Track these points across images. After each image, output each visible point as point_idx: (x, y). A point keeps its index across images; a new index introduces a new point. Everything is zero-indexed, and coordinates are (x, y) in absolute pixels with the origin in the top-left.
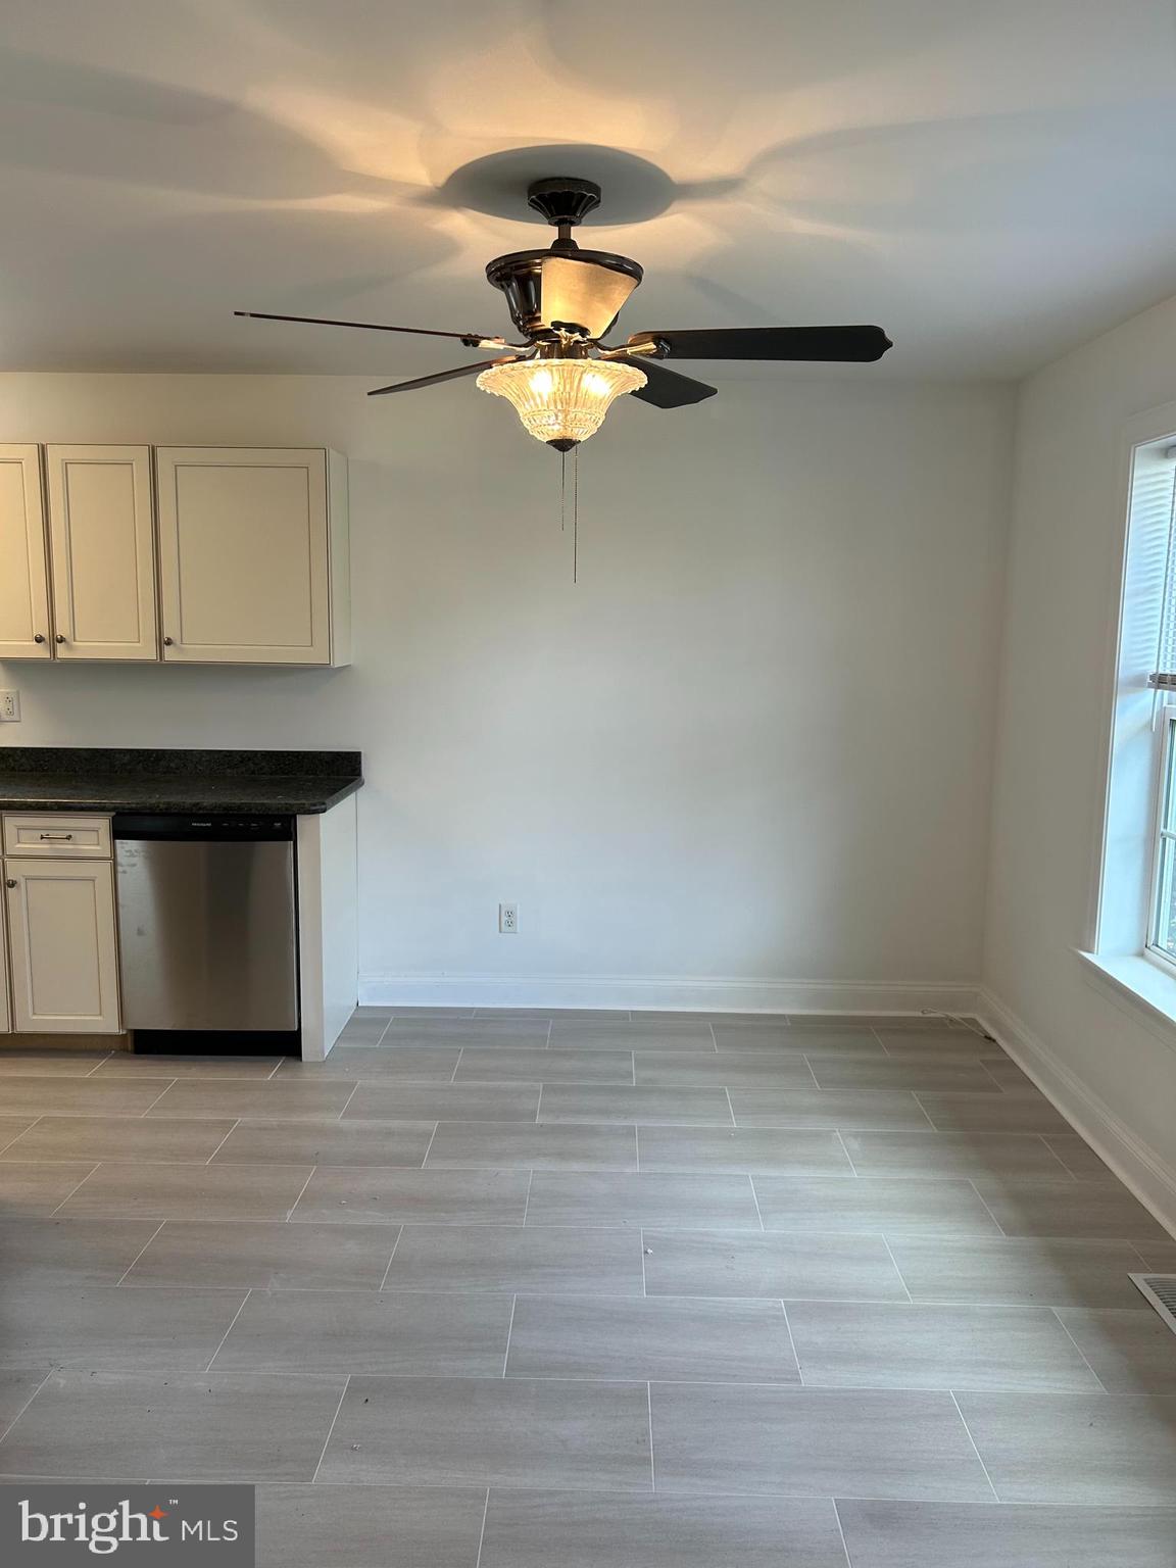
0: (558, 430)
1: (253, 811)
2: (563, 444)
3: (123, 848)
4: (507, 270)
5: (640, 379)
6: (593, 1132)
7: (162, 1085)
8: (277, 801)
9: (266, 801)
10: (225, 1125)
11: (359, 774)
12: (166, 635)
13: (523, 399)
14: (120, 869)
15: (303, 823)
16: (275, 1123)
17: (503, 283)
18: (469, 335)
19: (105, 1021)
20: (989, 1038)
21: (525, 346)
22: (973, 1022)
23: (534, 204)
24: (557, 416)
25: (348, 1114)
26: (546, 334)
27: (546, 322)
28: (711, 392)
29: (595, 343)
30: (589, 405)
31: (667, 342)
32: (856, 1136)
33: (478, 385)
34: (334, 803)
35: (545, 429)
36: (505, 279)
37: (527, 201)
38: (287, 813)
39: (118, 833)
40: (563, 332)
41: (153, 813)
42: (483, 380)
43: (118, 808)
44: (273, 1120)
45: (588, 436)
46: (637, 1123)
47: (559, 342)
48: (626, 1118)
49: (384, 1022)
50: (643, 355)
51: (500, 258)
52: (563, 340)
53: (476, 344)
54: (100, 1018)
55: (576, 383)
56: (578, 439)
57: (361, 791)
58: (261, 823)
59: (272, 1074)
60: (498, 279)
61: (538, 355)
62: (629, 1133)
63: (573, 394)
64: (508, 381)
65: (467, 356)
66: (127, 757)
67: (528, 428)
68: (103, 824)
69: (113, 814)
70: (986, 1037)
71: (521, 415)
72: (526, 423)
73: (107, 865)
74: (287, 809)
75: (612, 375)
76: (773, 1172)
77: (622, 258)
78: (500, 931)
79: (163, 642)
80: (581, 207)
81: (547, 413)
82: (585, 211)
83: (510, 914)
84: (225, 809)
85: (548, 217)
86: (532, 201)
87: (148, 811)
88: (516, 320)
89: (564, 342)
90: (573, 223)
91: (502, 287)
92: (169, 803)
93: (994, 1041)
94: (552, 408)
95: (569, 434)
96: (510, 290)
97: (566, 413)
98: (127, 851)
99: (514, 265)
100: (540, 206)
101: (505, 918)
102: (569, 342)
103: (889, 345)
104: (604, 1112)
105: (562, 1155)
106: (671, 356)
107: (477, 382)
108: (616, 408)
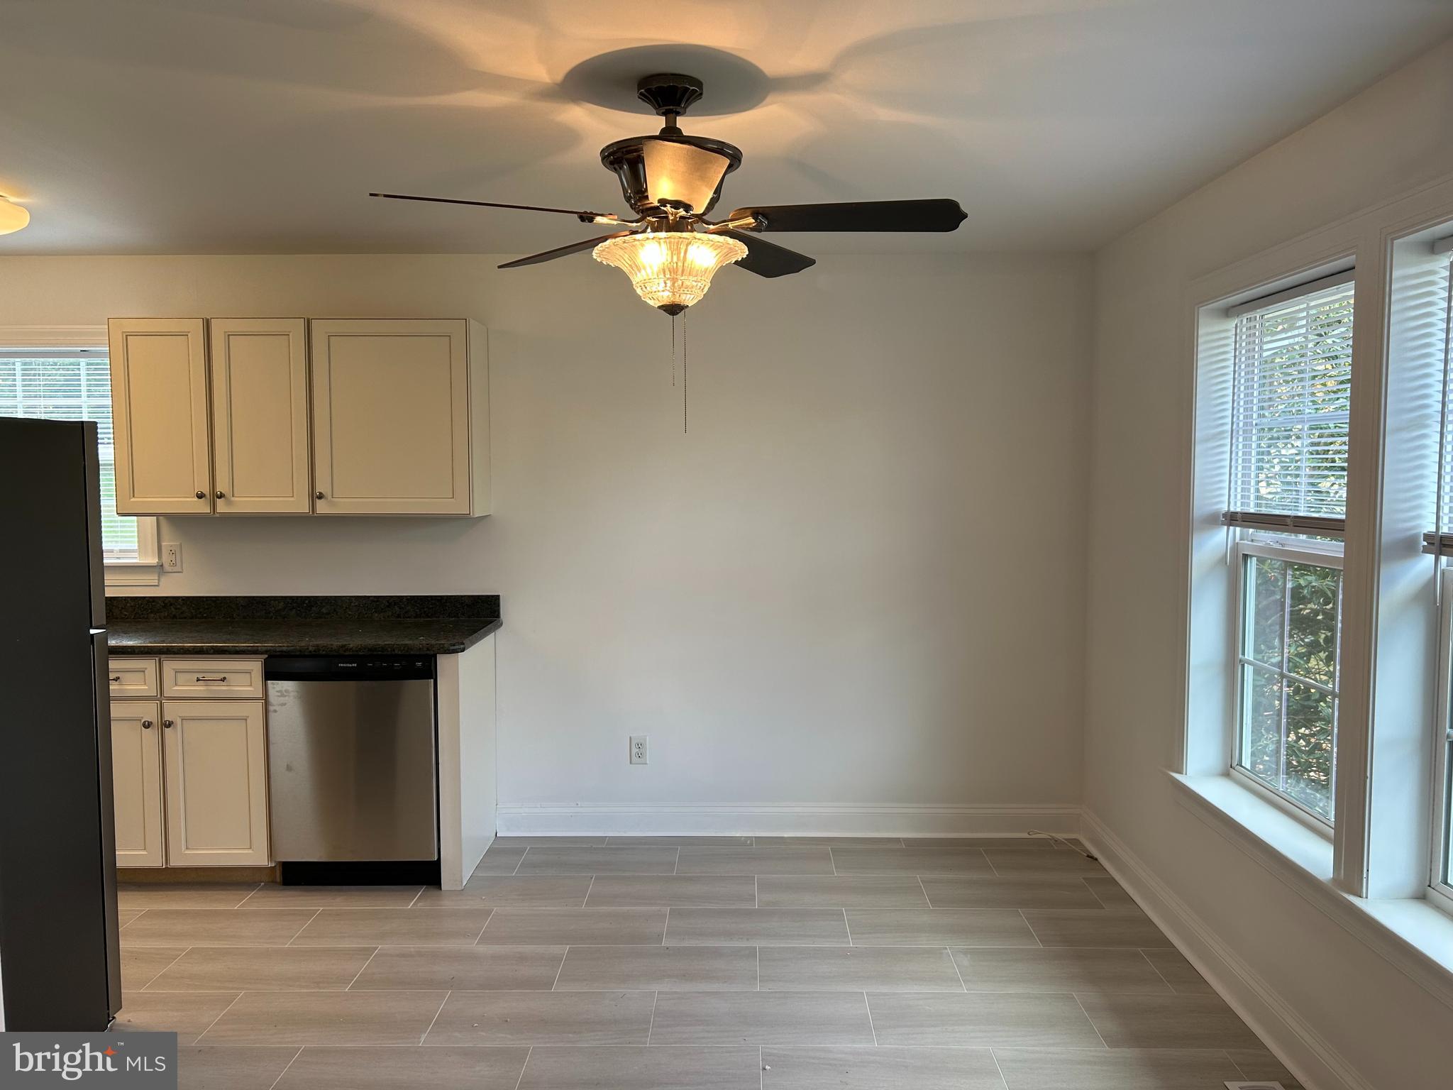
0: (668, 297)
1: (396, 652)
2: (673, 309)
3: (274, 688)
4: (619, 155)
5: (742, 251)
6: (717, 953)
7: (310, 914)
8: (418, 641)
9: (407, 642)
10: (366, 952)
11: (498, 616)
12: (318, 490)
13: (635, 269)
14: (271, 708)
15: (443, 662)
16: (412, 950)
17: (616, 167)
18: (586, 213)
19: (255, 855)
20: (1091, 857)
21: (637, 221)
22: (1076, 842)
23: (643, 97)
24: (665, 283)
25: (482, 941)
26: (654, 211)
27: (653, 200)
28: (809, 262)
29: (700, 218)
30: (694, 273)
31: (764, 216)
32: (965, 952)
33: (595, 257)
34: (473, 643)
35: (656, 293)
36: (617, 163)
37: (637, 95)
38: (428, 652)
39: (271, 674)
40: (668, 208)
41: (302, 655)
42: (597, 252)
43: (270, 650)
44: (413, 946)
45: (695, 301)
46: (758, 944)
47: (667, 217)
48: (748, 940)
49: (519, 852)
50: (742, 228)
51: (612, 144)
52: (670, 216)
53: (591, 220)
54: (250, 851)
55: (682, 254)
56: (686, 304)
57: (500, 632)
58: (404, 663)
59: (413, 902)
60: (612, 163)
61: (649, 230)
62: (751, 953)
63: (680, 264)
64: (621, 252)
65: (583, 232)
66: (281, 605)
67: (641, 294)
68: (255, 666)
69: (266, 656)
70: (1088, 856)
71: (634, 283)
72: (639, 291)
73: (259, 706)
74: (428, 649)
75: (715, 246)
76: (884, 989)
77: (723, 142)
78: (631, 763)
79: (316, 496)
80: (685, 99)
81: (657, 281)
82: (689, 102)
83: (639, 746)
84: (370, 650)
85: (656, 108)
86: (641, 94)
87: (298, 653)
88: (628, 199)
89: (671, 218)
90: (678, 114)
91: (615, 170)
92: (317, 646)
93: (1096, 859)
94: (662, 276)
95: (677, 300)
96: (621, 172)
97: (674, 281)
98: (277, 692)
99: (624, 150)
100: (650, 100)
101: (635, 750)
102: (676, 218)
103: (965, 216)
104: (729, 935)
105: (686, 977)
106: (769, 229)
107: (594, 254)
108: (721, 276)
